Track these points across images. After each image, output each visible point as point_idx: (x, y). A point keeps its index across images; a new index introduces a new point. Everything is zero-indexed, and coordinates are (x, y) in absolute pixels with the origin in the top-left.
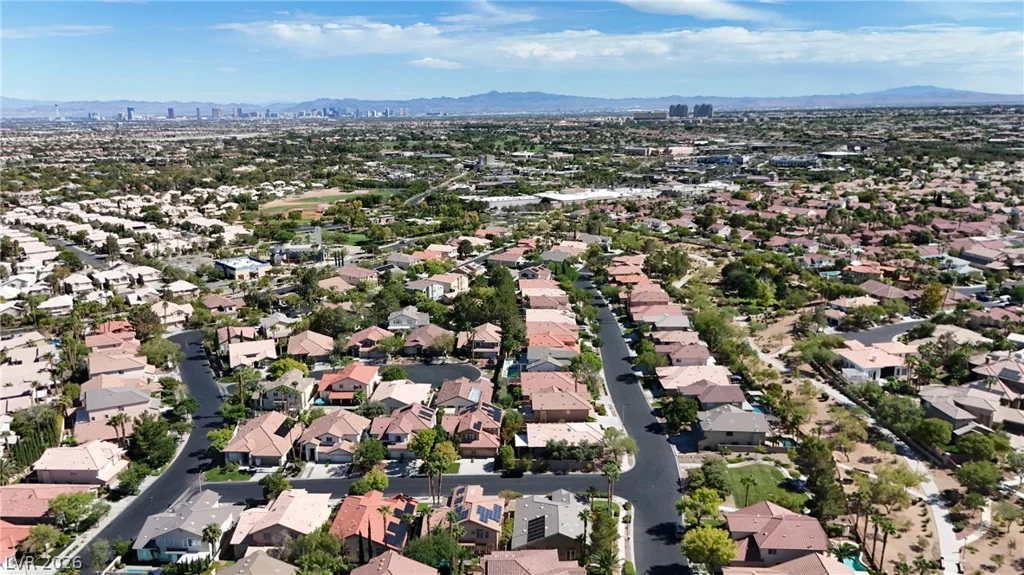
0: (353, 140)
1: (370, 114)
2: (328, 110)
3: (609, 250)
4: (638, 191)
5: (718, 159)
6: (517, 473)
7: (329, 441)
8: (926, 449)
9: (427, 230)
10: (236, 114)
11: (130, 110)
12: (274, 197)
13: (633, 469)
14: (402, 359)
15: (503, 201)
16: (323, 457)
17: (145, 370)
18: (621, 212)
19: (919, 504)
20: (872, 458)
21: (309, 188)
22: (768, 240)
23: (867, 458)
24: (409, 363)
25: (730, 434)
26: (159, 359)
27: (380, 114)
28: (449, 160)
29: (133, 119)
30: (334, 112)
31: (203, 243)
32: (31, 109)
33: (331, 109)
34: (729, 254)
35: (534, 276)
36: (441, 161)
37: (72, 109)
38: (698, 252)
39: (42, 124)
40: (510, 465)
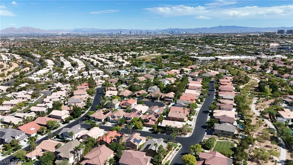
0: (172, 40)
1: (182, 33)
2: (170, 31)
3: (227, 74)
4: (249, 57)
5: (285, 48)
6: (156, 133)
7: (114, 117)
8: (290, 146)
9: (175, 66)
10: (146, 33)
11: (121, 31)
12: (143, 55)
13: (190, 137)
14: (147, 99)
15: (204, 58)
16: (112, 121)
17: (86, 95)
18: (239, 63)
19: (275, 162)
20: (269, 146)
21: (153, 53)
22: (283, 75)
23: (268, 146)
24: (148, 101)
25: (222, 131)
26: (91, 93)
27: (185, 33)
28: (195, 46)
29: (122, 34)
30: (172, 32)
31: (118, 66)
32: (99, 31)
33: (171, 31)
34: (267, 78)
35: (196, 80)
36: (192, 46)
37: (109, 31)
38: (257, 77)
39: (101, 35)
40: (155, 130)
